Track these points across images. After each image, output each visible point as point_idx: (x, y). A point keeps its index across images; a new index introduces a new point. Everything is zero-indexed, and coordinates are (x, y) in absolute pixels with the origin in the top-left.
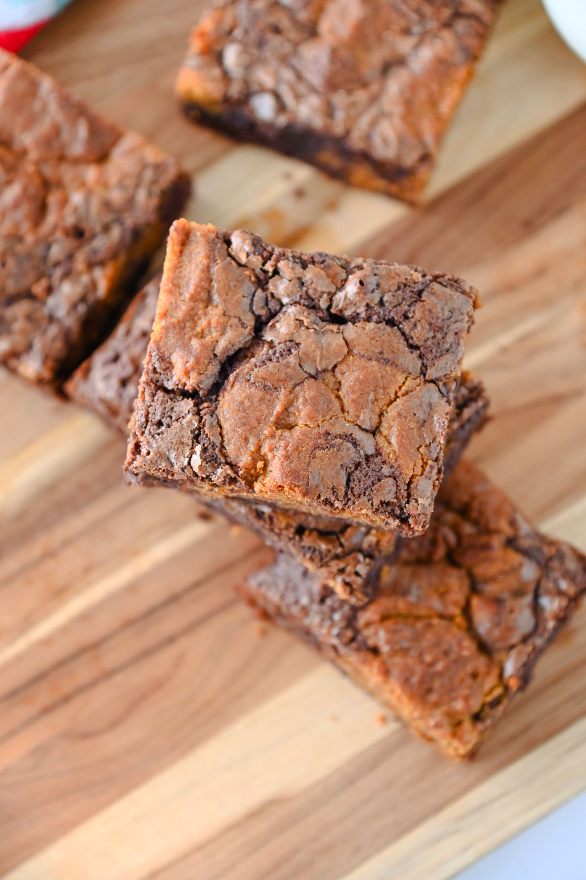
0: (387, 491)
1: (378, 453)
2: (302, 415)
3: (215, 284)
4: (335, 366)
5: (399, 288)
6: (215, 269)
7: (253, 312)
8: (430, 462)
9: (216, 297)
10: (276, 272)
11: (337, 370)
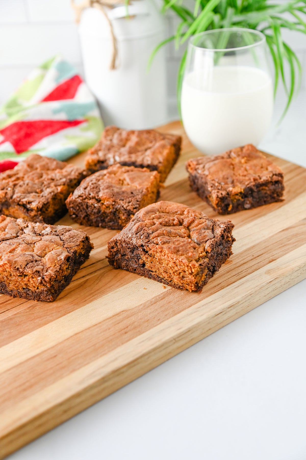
0: (39, 268)
1: (40, 260)
2: (18, 251)
3: (7, 227)
4: (35, 243)
5: (63, 229)
6: (9, 225)
7: (17, 235)
8: (58, 265)
9: (6, 230)
10: (27, 226)
11: (35, 244)
